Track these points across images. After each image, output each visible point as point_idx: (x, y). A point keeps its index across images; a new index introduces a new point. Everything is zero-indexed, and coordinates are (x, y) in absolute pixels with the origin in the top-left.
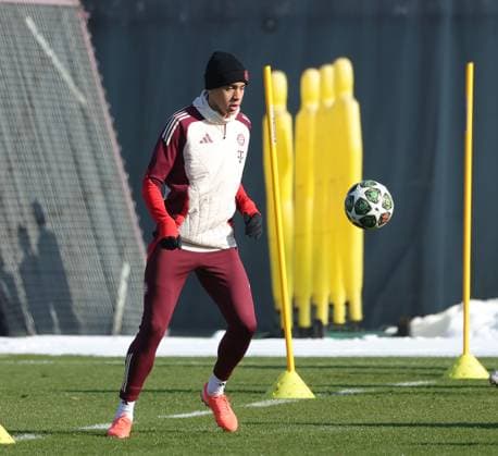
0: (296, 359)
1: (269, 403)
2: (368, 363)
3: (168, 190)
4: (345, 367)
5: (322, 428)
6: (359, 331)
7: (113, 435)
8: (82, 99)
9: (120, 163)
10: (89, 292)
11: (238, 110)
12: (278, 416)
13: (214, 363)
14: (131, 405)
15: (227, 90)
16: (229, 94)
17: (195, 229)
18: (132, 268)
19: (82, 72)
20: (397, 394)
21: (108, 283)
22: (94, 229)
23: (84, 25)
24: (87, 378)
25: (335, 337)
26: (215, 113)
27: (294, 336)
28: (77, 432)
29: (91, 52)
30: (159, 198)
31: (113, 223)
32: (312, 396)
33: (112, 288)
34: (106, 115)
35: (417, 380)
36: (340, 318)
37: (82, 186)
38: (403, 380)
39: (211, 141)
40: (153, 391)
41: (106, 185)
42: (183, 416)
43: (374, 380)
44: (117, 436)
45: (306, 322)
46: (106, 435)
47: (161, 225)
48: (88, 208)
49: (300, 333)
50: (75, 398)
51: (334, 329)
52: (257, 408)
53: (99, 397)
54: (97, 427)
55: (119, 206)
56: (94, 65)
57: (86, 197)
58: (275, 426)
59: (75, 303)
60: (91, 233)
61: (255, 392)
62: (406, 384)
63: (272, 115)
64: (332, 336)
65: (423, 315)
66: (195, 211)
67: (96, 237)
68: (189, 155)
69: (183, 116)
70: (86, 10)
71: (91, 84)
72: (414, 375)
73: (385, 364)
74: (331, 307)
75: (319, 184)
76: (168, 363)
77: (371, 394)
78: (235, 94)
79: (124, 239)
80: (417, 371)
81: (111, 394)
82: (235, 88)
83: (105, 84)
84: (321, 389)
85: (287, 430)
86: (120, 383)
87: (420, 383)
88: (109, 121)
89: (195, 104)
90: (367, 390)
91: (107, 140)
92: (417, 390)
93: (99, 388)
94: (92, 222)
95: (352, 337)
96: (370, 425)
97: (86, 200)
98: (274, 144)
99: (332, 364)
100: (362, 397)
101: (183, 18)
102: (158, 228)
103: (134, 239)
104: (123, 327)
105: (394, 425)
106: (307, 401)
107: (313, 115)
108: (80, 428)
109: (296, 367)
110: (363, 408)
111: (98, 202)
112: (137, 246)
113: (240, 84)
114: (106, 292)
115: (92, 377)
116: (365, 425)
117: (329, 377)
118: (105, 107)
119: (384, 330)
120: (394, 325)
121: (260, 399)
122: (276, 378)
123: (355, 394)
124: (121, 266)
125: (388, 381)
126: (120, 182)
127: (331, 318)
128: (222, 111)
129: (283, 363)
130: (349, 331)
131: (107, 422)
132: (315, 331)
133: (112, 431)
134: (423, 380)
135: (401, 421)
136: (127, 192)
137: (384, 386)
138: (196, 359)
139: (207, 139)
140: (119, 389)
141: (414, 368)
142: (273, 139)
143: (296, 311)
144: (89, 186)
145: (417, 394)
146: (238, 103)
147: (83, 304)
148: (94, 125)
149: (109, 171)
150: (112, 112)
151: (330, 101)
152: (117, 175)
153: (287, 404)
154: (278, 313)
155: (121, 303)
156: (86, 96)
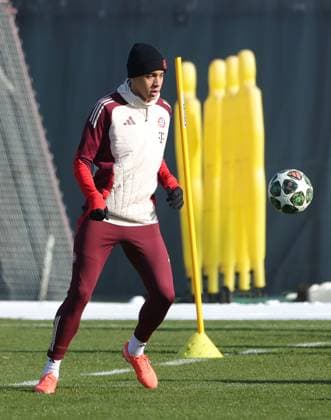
0: (206, 322)
1: (181, 362)
2: (270, 326)
3: (96, 168)
4: (250, 330)
5: (229, 385)
6: (263, 296)
7: (39, 390)
8: (11, 87)
9: (45, 145)
10: (17, 261)
11: (158, 95)
12: (189, 374)
13: (135, 326)
14: (57, 364)
15: (148, 77)
16: (149, 82)
17: (120, 204)
18: (57, 239)
19: (10, 62)
20: (298, 354)
21: (35, 253)
22: (22, 204)
23: (12, 20)
24: (16, 339)
25: (241, 302)
26: (138, 98)
27: (204, 301)
28: (8, 388)
29: (18, 44)
30: (88, 175)
31: (39, 199)
32: (220, 356)
33: (38, 258)
34: (33, 101)
35: (316, 341)
36: (246, 285)
37: (11, 165)
38: (303, 341)
39: (134, 123)
40: (76, 352)
41: (33, 165)
42: (103, 373)
43: (277, 341)
44: (43, 392)
45: (214, 288)
46: (33, 391)
47: (90, 199)
48: (17, 185)
49: (209, 298)
50: (5, 357)
51: (239, 295)
52: (170, 367)
53: (27, 357)
54: (25, 383)
55: (44, 184)
56: (21, 56)
57: (15, 175)
58: (186, 383)
59: (6, 272)
60: (19, 208)
61: (168, 352)
62: (305, 345)
63: (182, 102)
64: (237, 302)
65: (320, 282)
66: (120, 186)
67: (24, 212)
68: (114, 136)
69: (107, 101)
70: (14, 6)
71: (19, 74)
72: (313, 336)
73: (287, 326)
74: (237, 275)
75: (225, 164)
76: (90, 326)
77: (274, 353)
78: (155, 81)
79: (50, 213)
80: (315, 333)
81: (38, 354)
82: (155, 75)
83: (31, 73)
84: (228, 350)
85: (197, 387)
86: (47, 344)
87: (318, 344)
88: (35, 107)
89: (119, 90)
90: (270, 350)
91: (33, 124)
92: (314, 350)
93: (27, 349)
94: (20, 198)
95: (255, 302)
96: (273, 382)
97: (14, 178)
98: (184, 127)
99: (238, 326)
100: (265, 356)
101: (102, 13)
102: (87, 202)
103: (58, 213)
104: (49, 293)
105: (295, 382)
106: (215, 360)
107: (220, 101)
108: (10, 385)
109: (206, 330)
110: (267, 367)
111: (26, 180)
112: (61, 221)
113: (159, 72)
114: (34, 262)
115: (20, 338)
116: (268, 382)
117: (235, 338)
118: (31, 95)
119: (285, 295)
120: (293, 291)
121: (173, 359)
122: (188, 339)
123: (259, 354)
124: (47, 239)
125: (288, 342)
126: (45, 162)
127: (237, 285)
128: (144, 96)
129: (194, 326)
130: (253, 297)
131: (35, 379)
132: (222, 296)
133: (39, 387)
134: (321, 341)
135: (301, 379)
136: (52, 170)
137: (284, 347)
138: (115, 322)
139: (130, 121)
140: (46, 349)
141: (312, 331)
142: (184, 123)
143: (205, 278)
144: (18, 166)
145: (316, 354)
146: (158, 89)
147: (12, 272)
148: (21, 110)
149: (36, 152)
150: (38, 99)
151: (235, 89)
152: (42, 155)
153: (197, 363)
154: (189, 281)
155: (47, 272)
156: (14, 85)
